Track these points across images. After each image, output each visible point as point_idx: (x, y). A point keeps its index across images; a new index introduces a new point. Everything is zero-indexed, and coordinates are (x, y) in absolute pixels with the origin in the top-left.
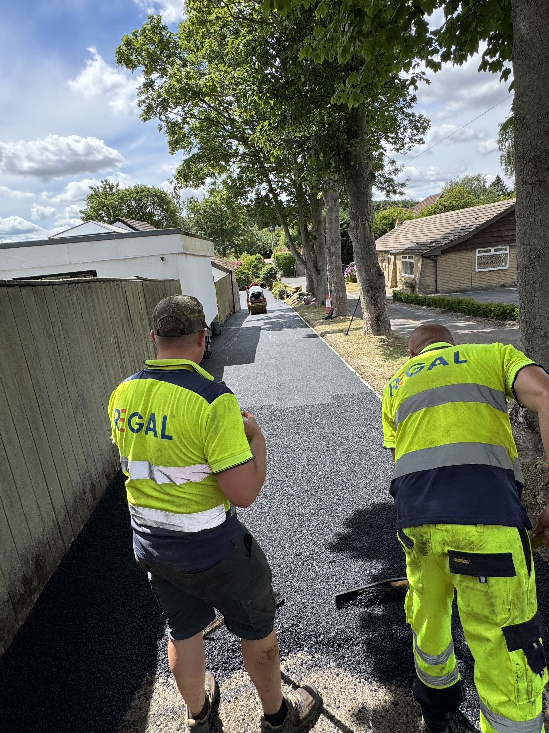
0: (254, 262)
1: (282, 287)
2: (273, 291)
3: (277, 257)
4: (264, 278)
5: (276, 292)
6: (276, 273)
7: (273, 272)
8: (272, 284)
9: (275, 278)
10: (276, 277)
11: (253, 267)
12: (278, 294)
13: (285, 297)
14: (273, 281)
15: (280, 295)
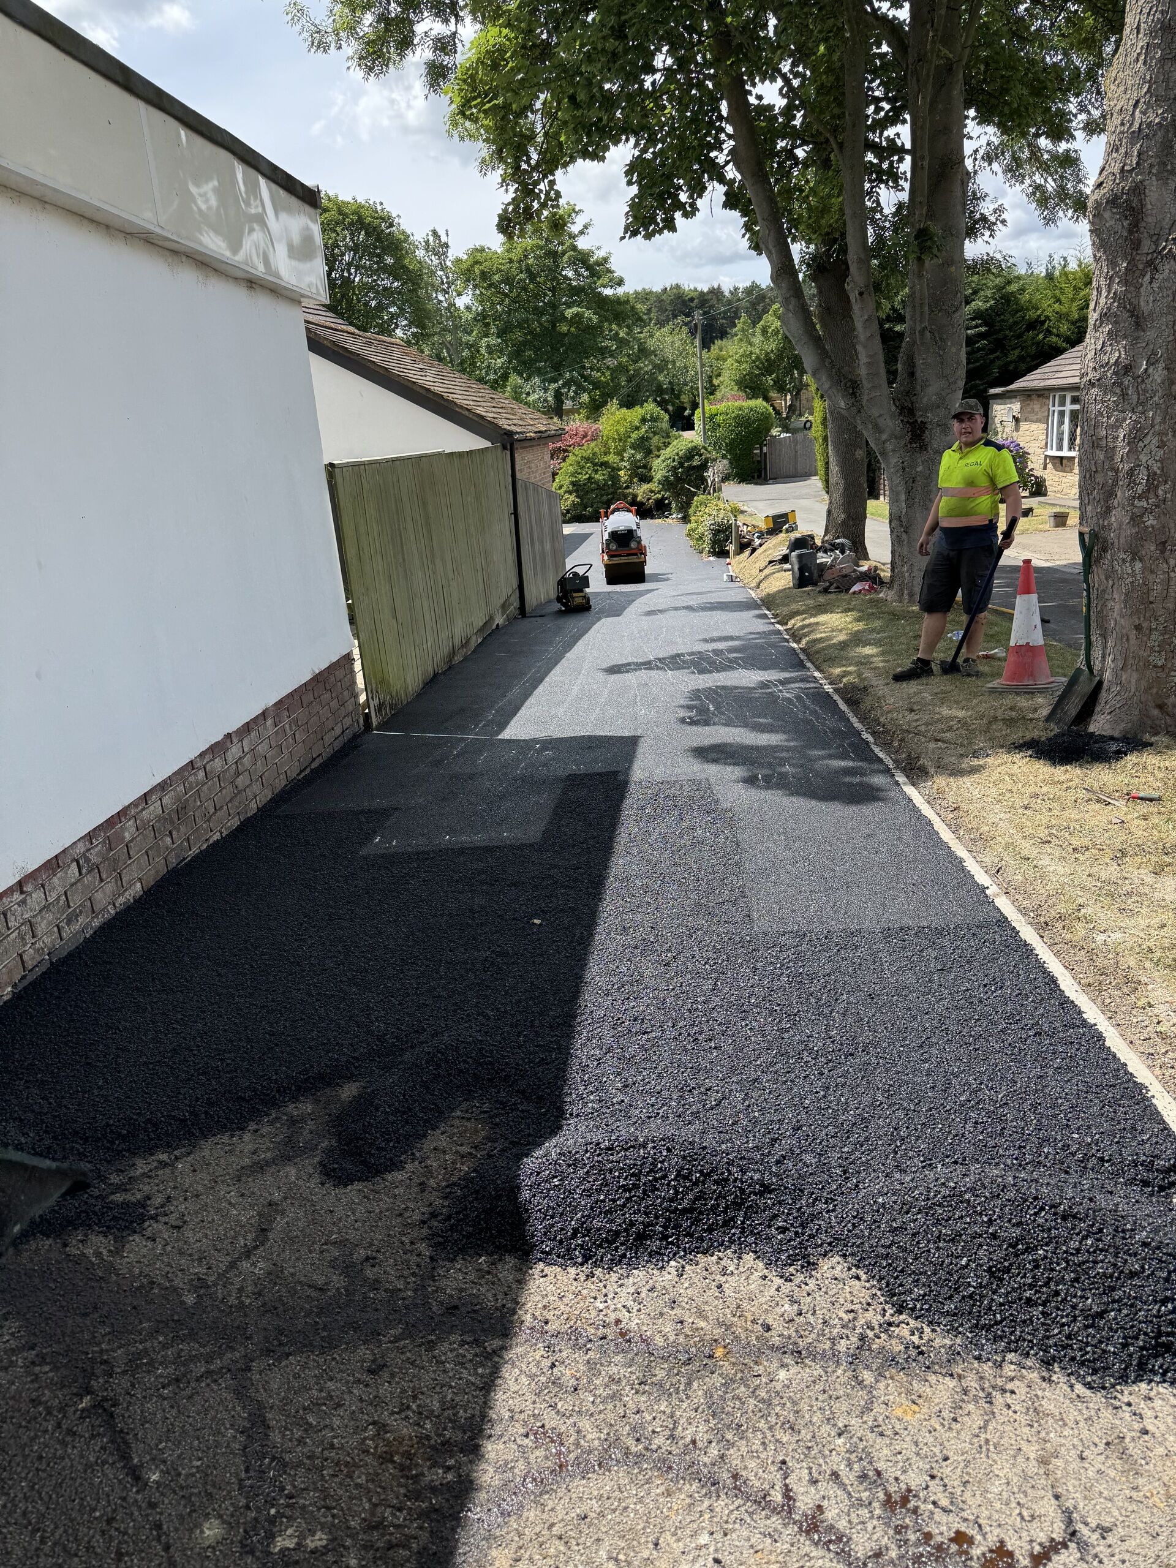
0: (637, 428)
1: (722, 514)
2: (693, 525)
3: (712, 417)
4: (666, 483)
5: (701, 530)
6: (704, 466)
7: (696, 462)
8: (688, 504)
9: (700, 482)
10: (703, 480)
11: (633, 447)
12: (708, 537)
13: (732, 548)
14: (694, 494)
15: (714, 542)
